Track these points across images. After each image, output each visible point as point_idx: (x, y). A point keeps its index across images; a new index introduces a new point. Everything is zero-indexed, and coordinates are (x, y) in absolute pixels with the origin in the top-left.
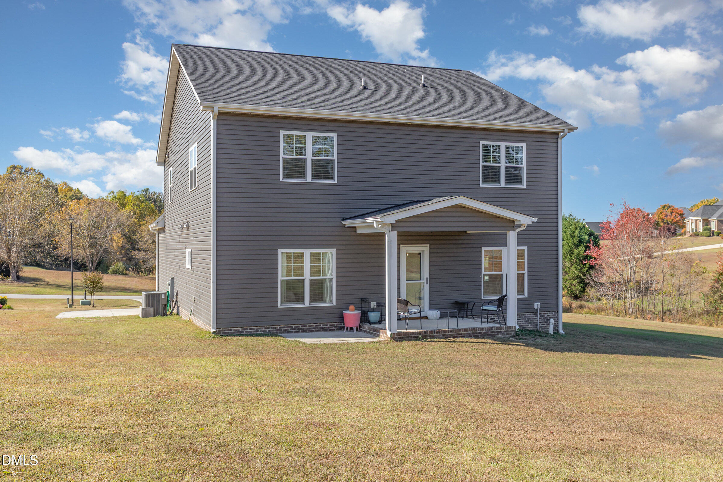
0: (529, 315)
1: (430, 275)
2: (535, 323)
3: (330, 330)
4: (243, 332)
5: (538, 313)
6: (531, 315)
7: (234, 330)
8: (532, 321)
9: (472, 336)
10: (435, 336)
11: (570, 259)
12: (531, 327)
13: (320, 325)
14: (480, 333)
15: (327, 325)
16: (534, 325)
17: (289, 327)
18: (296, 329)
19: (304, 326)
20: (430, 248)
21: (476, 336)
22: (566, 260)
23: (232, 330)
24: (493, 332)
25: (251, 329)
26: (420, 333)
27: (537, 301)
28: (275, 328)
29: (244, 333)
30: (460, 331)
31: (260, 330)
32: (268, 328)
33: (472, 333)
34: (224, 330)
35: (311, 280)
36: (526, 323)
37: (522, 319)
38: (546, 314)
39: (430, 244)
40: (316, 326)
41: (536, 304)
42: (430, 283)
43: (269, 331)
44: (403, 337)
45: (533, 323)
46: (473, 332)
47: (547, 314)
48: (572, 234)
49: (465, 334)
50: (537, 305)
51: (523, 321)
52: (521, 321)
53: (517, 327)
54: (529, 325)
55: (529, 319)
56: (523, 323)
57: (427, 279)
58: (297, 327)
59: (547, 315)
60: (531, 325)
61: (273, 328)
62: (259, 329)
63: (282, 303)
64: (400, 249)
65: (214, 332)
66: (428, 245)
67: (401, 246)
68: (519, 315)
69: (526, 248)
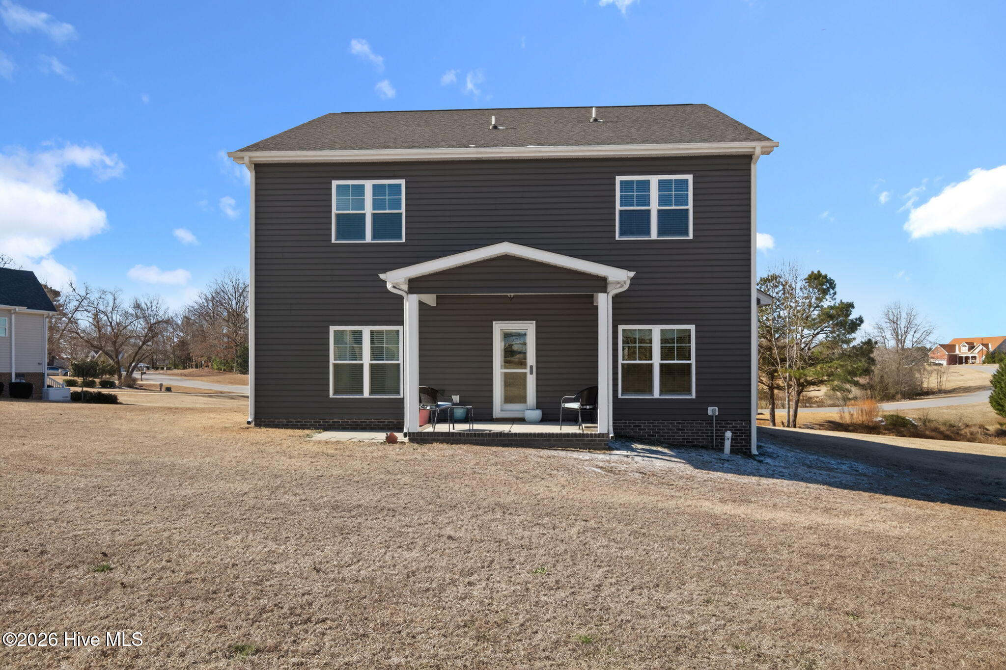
0: (700, 423)
1: (537, 362)
2: (709, 436)
5: (714, 421)
6: (702, 423)
7: (278, 422)
8: (705, 433)
12: (703, 443)
13: (384, 422)
15: (393, 422)
16: (708, 440)
17: (343, 422)
18: (353, 425)
19: (364, 422)
20: (537, 326)
23: (274, 421)
25: (297, 422)
27: (713, 404)
28: (327, 422)
31: (308, 424)
32: (318, 422)
34: (266, 421)
35: (370, 365)
36: (694, 436)
37: (687, 430)
38: (729, 423)
39: (537, 321)
40: (378, 422)
41: (710, 408)
42: (537, 373)
43: (319, 425)
45: (707, 436)
47: (732, 424)
50: (712, 411)
51: (688, 433)
52: (685, 433)
53: (612, 434)
54: (699, 439)
55: (700, 430)
56: (689, 436)
57: (531, 367)
58: (354, 422)
59: (731, 426)
60: (702, 439)
61: (325, 422)
62: (308, 422)
63: (336, 391)
64: (492, 327)
65: (249, 423)
66: (535, 322)
67: (494, 322)
68: (682, 423)
69: (692, 328)
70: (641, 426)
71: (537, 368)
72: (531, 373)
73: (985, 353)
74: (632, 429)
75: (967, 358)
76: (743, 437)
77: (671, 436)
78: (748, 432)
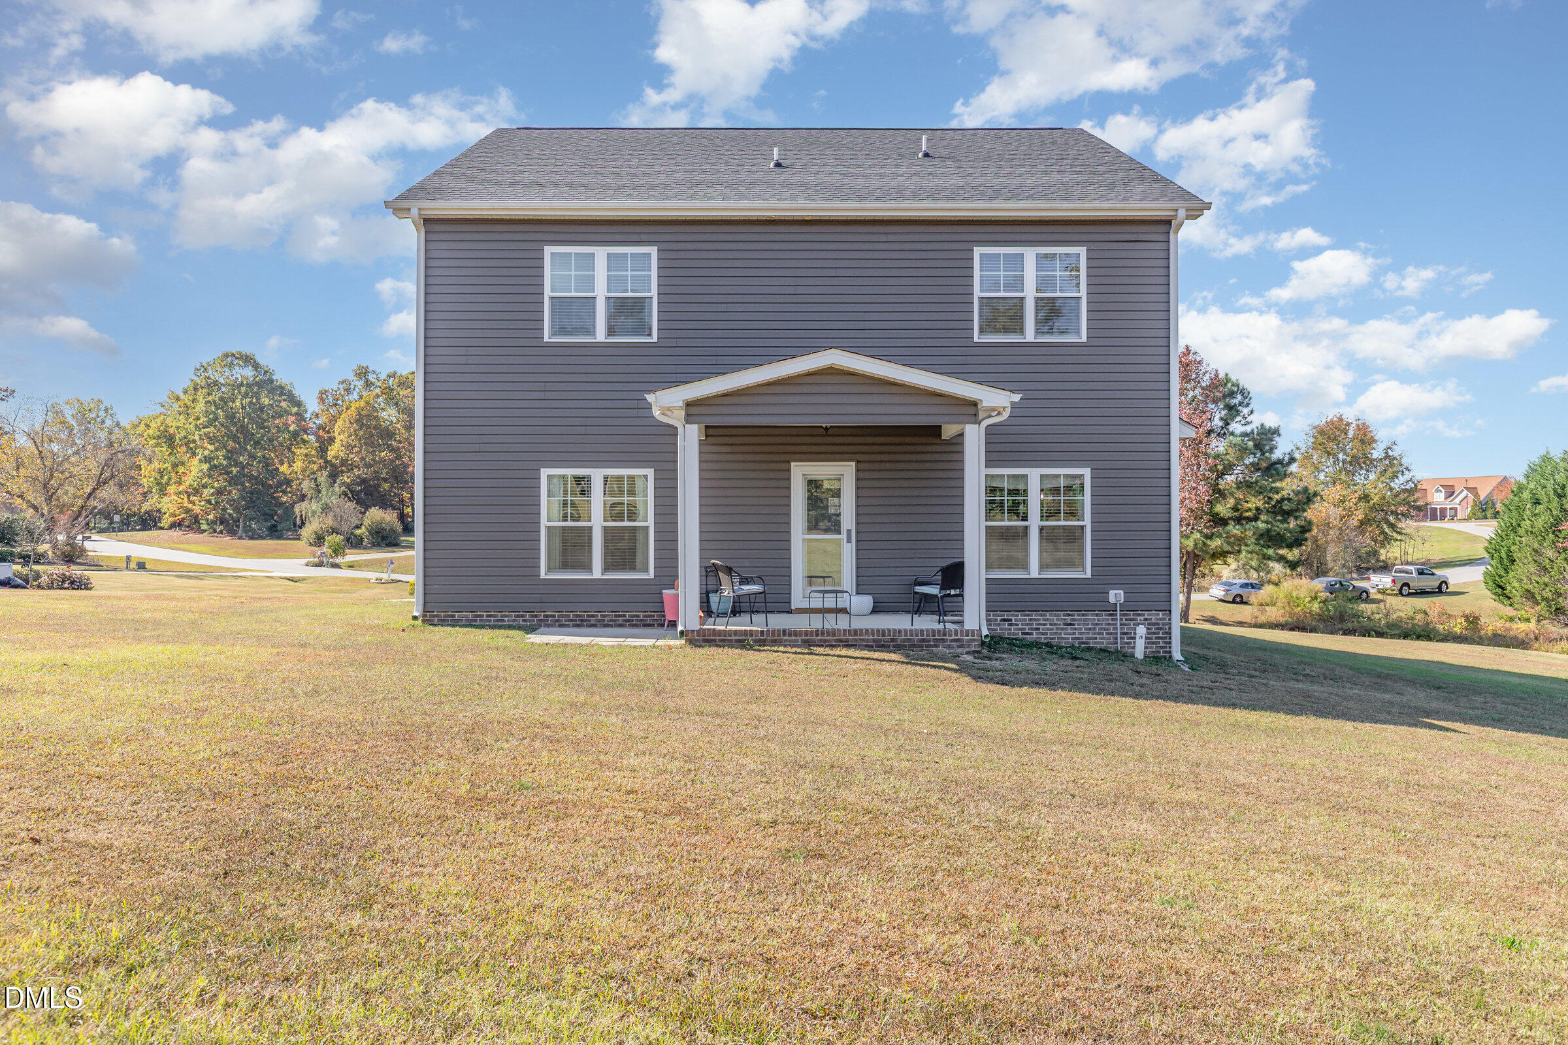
0: (1097, 615)
1: (858, 523)
2: (1112, 634)
3: (645, 625)
4: (476, 621)
5: (1118, 612)
6: (1101, 615)
7: (459, 616)
8: (1105, 629)
9: (872, 647)
10: (786, 640)
11: (1554, 543)
12: (1103, 643)
13: (624, 616)
14: (893, 640)
15: (638, 616)
16: (1110, 639)
17: (562, 616)
18: (576, 621)
19: (593, 616)
20: (858, 470)
21: (883, 646)
22: (1545, 544)
23: (454, 616)
24: (923, 640)
25: (490, 616)
26: (751, 633)
27: (1116, 586)
28: (536, 616)
29: (478, 623)
30: (845, 635)
31: (506, 619)
32: (522, 616)
33: (874, 641)
34: (440, 616)
35: (605, 529)
36: (1088, 633)
37: (1079, 625)
38: (1139, 615)
39: (858, 462)
40: (616, 616)
41: (1112, 593)
42: (857, 541)
43: (524, 621)
44: (714, 640)
45: (1107, 634)
46: (876, 637)
47: (1144, 615)
48: (1560, 491)
49: (856, 640)
50: (1116, 596)
51: (1081, 629)
52: (1076, 629)
53: (985, 632)
54: (1096, 638)
55: (1097, 624)
56: (1081, 633)
57: (849, 531)
58: (578, 616)
59: (1142, 618)
60: (1101, 638)
61: (532, 616)
62: (506, 616)
63: (549, 569)
64: (789, 470)
65: (415, 618)
66: (854, 464)
67: (793, 464)
68: (1071, 615)
69: (1086, 472)
70: (1011, 620)
71: (858, 532)
72: (849, 541)
73: (1471, 502)
74: (999, 625)
75: (1443, 510)
76: (1161, 635)
77: (1056, 634)
78: (1167, 627)
